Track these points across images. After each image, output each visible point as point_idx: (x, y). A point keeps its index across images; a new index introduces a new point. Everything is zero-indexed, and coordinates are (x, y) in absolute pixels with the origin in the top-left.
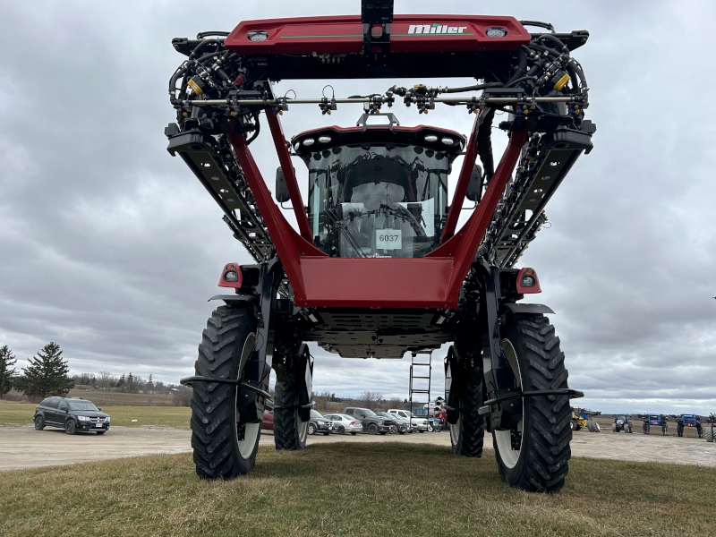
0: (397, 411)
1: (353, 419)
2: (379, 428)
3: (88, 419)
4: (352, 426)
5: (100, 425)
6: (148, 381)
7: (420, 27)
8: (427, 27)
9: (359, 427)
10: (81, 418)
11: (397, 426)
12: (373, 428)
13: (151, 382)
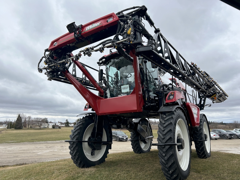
0: (238, 129)
1: (215, 134)
2: (227, 137)
3: (122, 137)
4: (214, 137)
5: (125, 139)
6: (154, 121)
7: (89, 27)
8: (91, 26)
9: (218, 137)
10: (120, 137)
11: (237, 135)
12: (224, 137)
13: (155, 122)
